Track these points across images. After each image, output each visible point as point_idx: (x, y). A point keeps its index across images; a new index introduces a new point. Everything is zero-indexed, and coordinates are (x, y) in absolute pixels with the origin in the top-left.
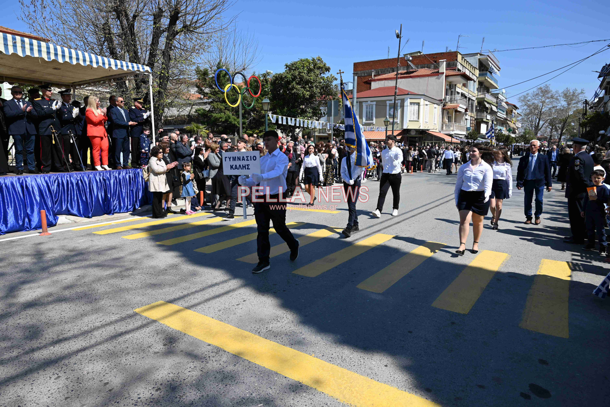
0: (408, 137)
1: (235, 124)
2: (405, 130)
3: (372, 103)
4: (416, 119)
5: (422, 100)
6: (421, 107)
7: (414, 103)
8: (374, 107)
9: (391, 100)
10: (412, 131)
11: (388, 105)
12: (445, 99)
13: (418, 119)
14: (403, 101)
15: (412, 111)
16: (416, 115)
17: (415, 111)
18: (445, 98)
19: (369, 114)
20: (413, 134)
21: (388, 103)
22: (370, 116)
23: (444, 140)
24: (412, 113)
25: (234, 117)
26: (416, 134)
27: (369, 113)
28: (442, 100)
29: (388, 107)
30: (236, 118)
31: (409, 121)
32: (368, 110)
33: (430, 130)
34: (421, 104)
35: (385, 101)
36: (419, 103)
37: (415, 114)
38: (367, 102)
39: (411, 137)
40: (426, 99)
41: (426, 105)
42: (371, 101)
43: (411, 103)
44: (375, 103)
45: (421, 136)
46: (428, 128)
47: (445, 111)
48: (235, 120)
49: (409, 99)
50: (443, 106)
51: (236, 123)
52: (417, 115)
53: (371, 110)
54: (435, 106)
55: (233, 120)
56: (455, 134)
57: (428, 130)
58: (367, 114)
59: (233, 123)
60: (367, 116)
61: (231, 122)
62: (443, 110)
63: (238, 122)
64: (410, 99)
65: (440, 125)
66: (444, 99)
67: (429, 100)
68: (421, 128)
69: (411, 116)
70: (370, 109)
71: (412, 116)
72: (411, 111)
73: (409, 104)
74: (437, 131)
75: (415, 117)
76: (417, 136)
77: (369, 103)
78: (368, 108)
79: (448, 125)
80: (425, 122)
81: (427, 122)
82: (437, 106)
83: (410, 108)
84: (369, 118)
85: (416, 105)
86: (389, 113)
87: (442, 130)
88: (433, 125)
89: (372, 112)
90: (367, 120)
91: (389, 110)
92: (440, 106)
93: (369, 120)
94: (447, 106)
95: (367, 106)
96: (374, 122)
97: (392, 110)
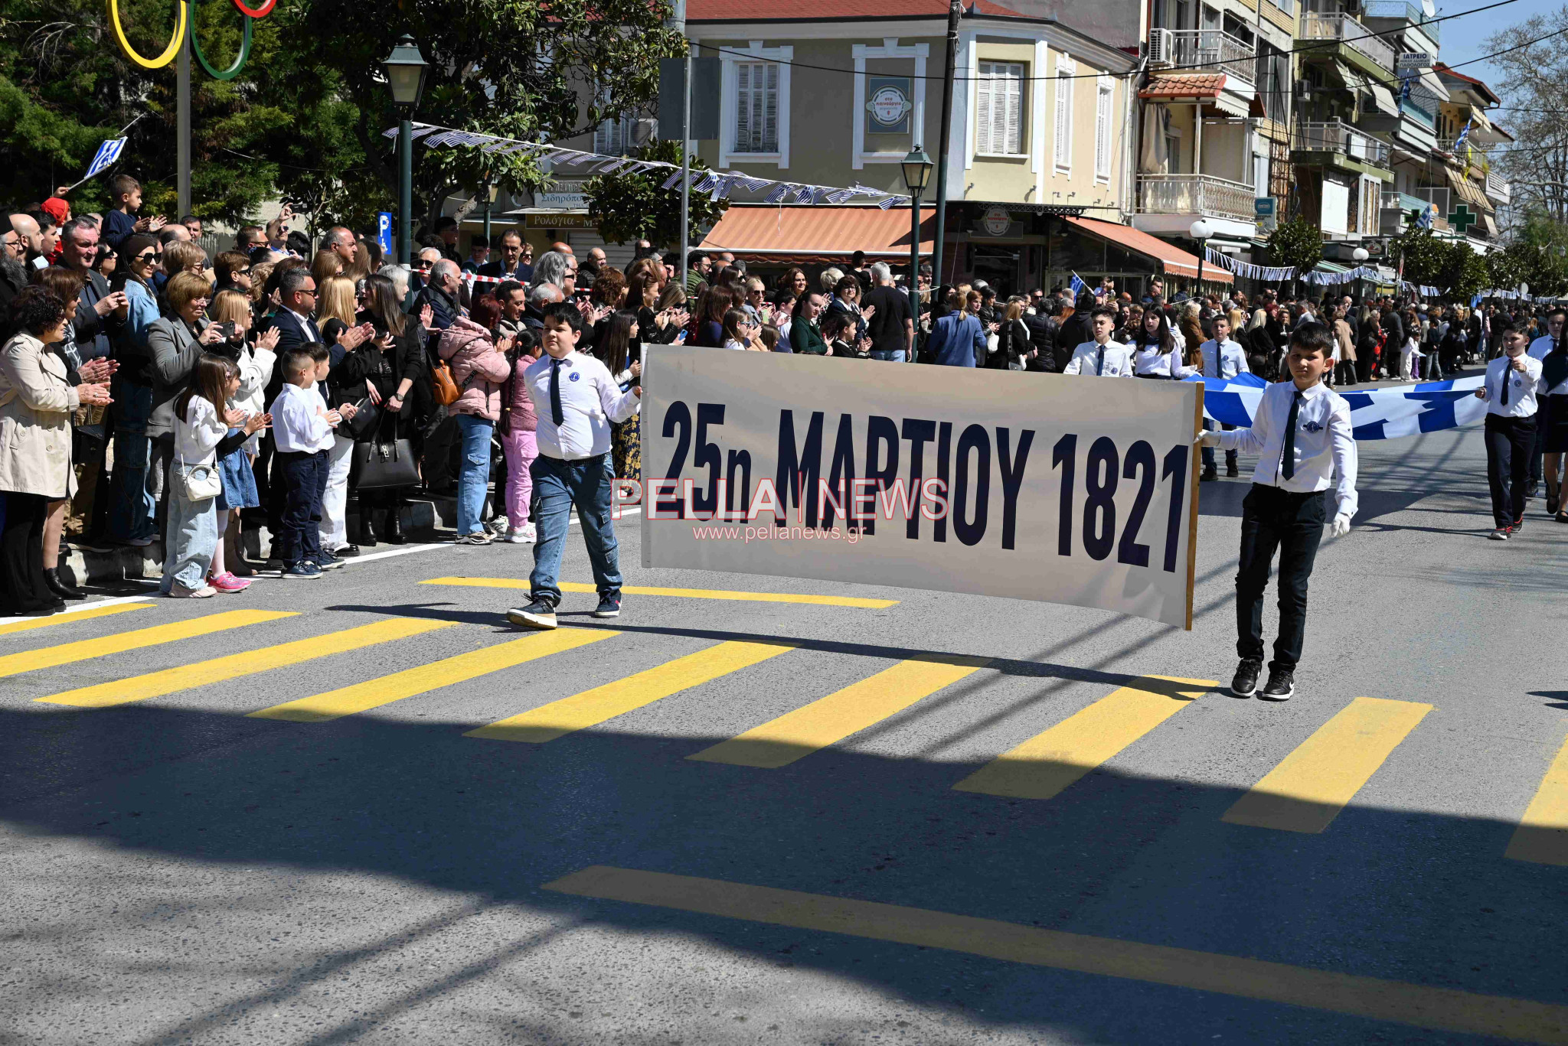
0: (969, 247)
1: (47, 152)
2: (953, 206)
3: (771, 53)
4: (1008, 150)
5: (1042, 46)
6: (1039, 88)
7: (1001, 65)
8: (785, 73)
9: (879, 42)
10: (991, 213)
11: (860, 66)
12: (1152, 46)
13: (1023, 150)
14: (946, 52)
15: (992, 105)
16: (1011, 131)
17: (1008, 110)
18: (1154, 40)
19: (757, 115)
20: (996, 228)
21: (861, 55)
22: (764, 125)
23: (1159, 265)
24: (992, 118)
25: (38, 108)
26: (1010, 232)
27: (757, 106)
28: (1134, 51)
29: (860, 82)
30: (51, 117)
31: (977, 159)
32: (751, 90)
33: (1088, 213)
34: (1039, 69)
35: (848, 44)
36: (1026, 65)
37: (1007, 125)
38: (744, 44)
39: (985, 249)
40: (1061, 44)
41: (1064, 76)
42: (768, 44)
43: (985, 64)
44: (787, 53)
45: (1038, 240)
46: (1073, 202)
47: (1151, 110)
48: (44, 124)
49: (973, 44)
50: (1144, 84)
51: (56, 143)
52: (1017, 128)
53: (764, 91)
54: (1110, 82)
55: (36, 129)
56: (1216, 236)
57: (1076, 211)
58: (742, 110)
59: (38, 144)
60: (742, 124)
61: (23, 140)
62: (1142, 101)
63: (63, 140)
64: (981, 39)
65: (1128, 182)
66: (1146, 46)
67: (1075, 50)
68: (1039, 199)
69: (985, 135)
70: (758, 85)
71: (992, 129)
72: (985, 107)
73: (973, 72)
74: (1113, 216)
75: (1006, 139)
76: (1020, 240)
77: (756, 49)
78: (751, 79)
79: (1168, 183)
80: (1058, 167)
81: (1067, 169)
82: (1113, 79)
83: (979, 90)
84: (754, 133)
85: (1008, 75)
86: (866, 111)
87: (1138, 211)
88: (1095, 184)
89: (769, 102)
90: (741, 147)
91: (869, 98)
92: (1129, 80)
93: (757, 150)
94: (1160, 85)
95: (741, 67)
96: (782, 159)
97: (882, 96)
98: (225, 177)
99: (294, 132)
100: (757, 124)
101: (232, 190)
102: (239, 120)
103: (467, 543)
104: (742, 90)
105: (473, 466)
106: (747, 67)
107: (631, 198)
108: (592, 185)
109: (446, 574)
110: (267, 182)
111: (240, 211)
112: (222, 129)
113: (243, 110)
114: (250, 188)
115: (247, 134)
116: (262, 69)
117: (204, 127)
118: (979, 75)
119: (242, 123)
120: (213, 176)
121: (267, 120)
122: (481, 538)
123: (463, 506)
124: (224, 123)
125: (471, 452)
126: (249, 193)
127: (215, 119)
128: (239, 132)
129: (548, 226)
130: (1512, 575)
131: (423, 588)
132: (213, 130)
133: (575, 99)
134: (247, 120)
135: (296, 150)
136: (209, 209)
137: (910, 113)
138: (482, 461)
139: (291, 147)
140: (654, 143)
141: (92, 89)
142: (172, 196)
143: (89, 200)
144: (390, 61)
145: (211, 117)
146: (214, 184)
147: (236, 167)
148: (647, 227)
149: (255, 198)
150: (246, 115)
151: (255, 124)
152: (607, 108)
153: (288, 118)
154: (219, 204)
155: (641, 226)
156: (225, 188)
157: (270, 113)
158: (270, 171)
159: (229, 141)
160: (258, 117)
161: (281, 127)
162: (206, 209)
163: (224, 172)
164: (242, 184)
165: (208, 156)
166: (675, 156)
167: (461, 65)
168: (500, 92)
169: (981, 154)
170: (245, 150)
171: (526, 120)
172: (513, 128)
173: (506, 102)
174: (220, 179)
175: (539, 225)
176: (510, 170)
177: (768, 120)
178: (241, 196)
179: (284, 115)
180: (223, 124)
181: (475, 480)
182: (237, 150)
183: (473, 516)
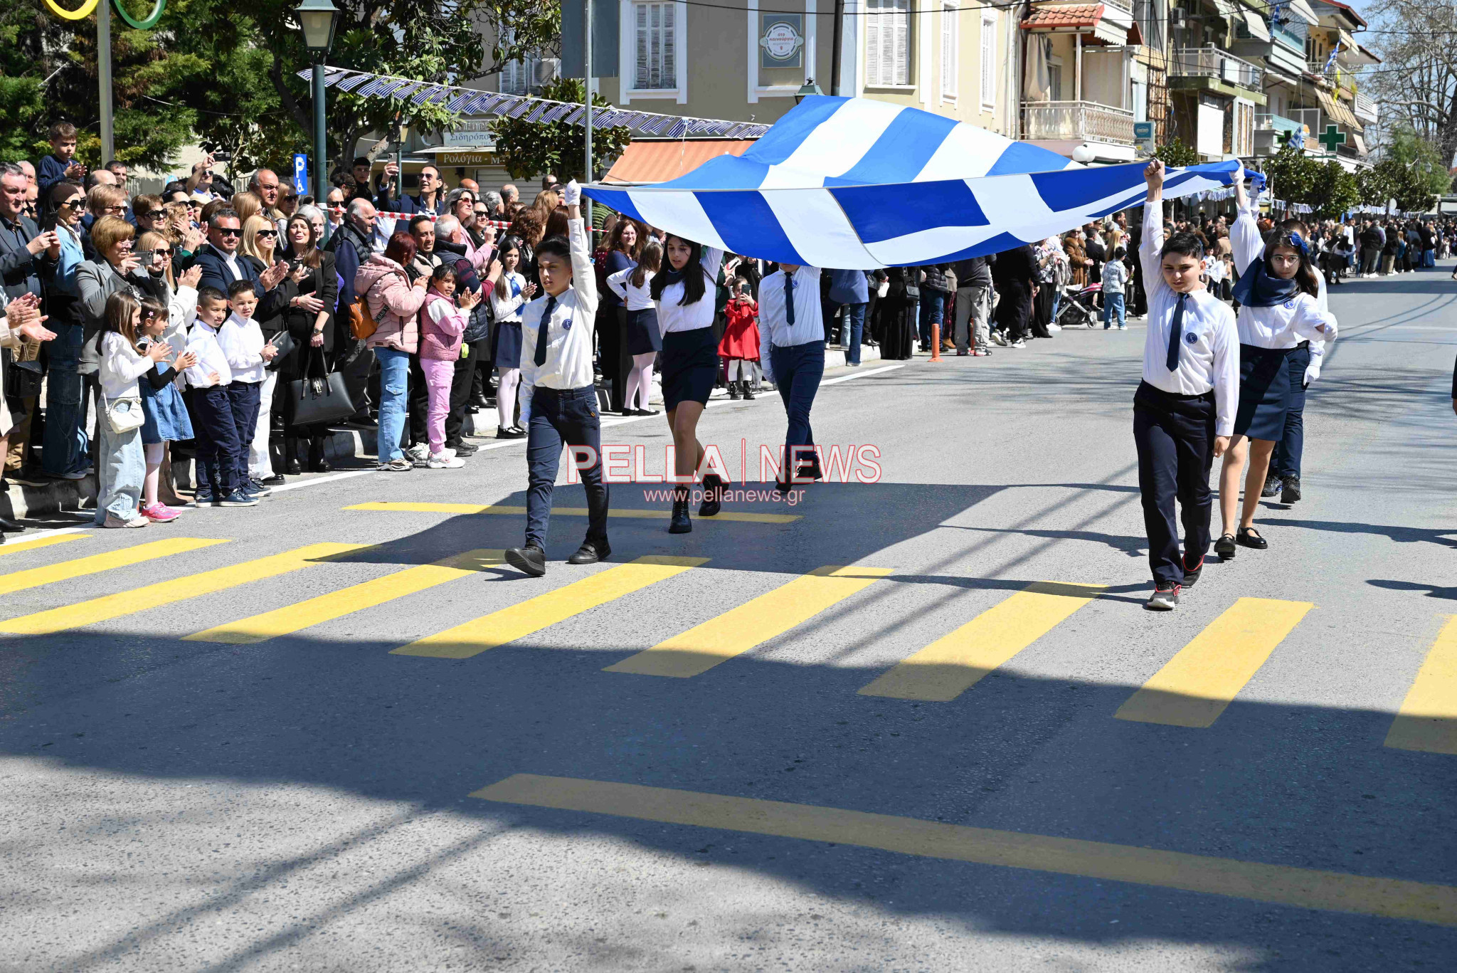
4: (897, 81)
6: (925, 23)
8: (681, 12)
11: (753, 3)
13: (911, 81)
15: (881, 38)
16: (899, 63)
17: (895, 42)
19: (655, 53)
22: (662, 62)
24: (880, 51)
27: (655, 44)
29: (753, 19)
31: (867, 90)
32: (649, 29)
34: (925, 2)
37: (895, 57)
41: (948, 9)
47: (1033, 40)
50: (1026, 15)
52: (904, 60)
53: (662, 30)
54: (993, 14)
56: (1097, 160)
58: (641, 48)
60: (641, 62)
62: (1025, 32)
65: (1013, 110)
69: (874, 66)
70: (656, 24)
71: (881, 60)
72: (874, 41)
73: (862, 7)
75: (895, 70)
78: (649, 18)
79: (1050, 110)
80: (945, 96)
81: (954, 98)
82: (996, 11)
83: (868, 24)
84: (653, 70)
85: (895, 9)
86: (760, 47)
87: (1023, 138)
88: (981, 112)
89: (667, 41)
90: (641, 84)
91: (761, 36)
92: (1012, 12)
93: (656, 86)
94: (1042, 15)
95: (639, 7)
96: (680, 94)
97: (775, 33)
98: (146, 123)
99: (211, 78)
100: (655, 61)
101: (152, 136)
102: (157, 67)
103: (388, 470)
104: (641, 29)
105: (391, 396)
106: (644, 6)
107: (536, 136)
108: (499, 124)
109: (369, 500)
110: (186, 127)
111: (161, 156)
112: (141, 77)
113: (161, 58)
114: (170, 133)
115: (166, 81)
116: (177, 18)
117: (124, 75)
118: (868, 10)
119: (161, 70)
120: (134, 122)
121: (184, 66)
122: (401, 464)
123: (383, 435)
124: (144, 71)
125: (389, 382)
126: (169, 138)
127: (134, 68)
128: (158, 80)
129: (457, 164)
130: (1386, 478)
131: (347, 514)
132: (133, 78)
133: (480, 41)
134: (165, 67)
135: (213, 96)
136: (131, 154)
137: (803, 47)
138: (400, 391)
139: (208, 93)
140: (557, 82)
141: (14, 40)
142: (95, 142)
143: (15, 148)
144: (302, 8)
145: (130, 65)
146: (135, 130)
147: (156, 114)
148: (552, 162)
149: (175, 143)
150: (164, 62)
151: (173, 71)
152: (511, 48)
153: (205, 65)
154: (141, 149)
155: (547, 162)
156: (146, 133)
157: (187, 60)
158: (189, 116)
159: (147, 88)
160: (175, 64)
161: (198, 74)
162: (128, 155)
163: (144, 118)
164: (162, 130)
165: (128, 103)
166: (577, 94)
167: (370, 9)
168: (408, 35)
169: (870, 86)
170: (164, 97)
171: (433, 62)
172: (422, 71)
173: (414, 45)
174: (140, 126)
175: (448, 163)
176: (420, 111)
177: (666, 57)
178: (161, 142)
179: (201, 61)
180: (141, 72)
181: (394, 409)
182: (156, 97)
183: (393, 444)
